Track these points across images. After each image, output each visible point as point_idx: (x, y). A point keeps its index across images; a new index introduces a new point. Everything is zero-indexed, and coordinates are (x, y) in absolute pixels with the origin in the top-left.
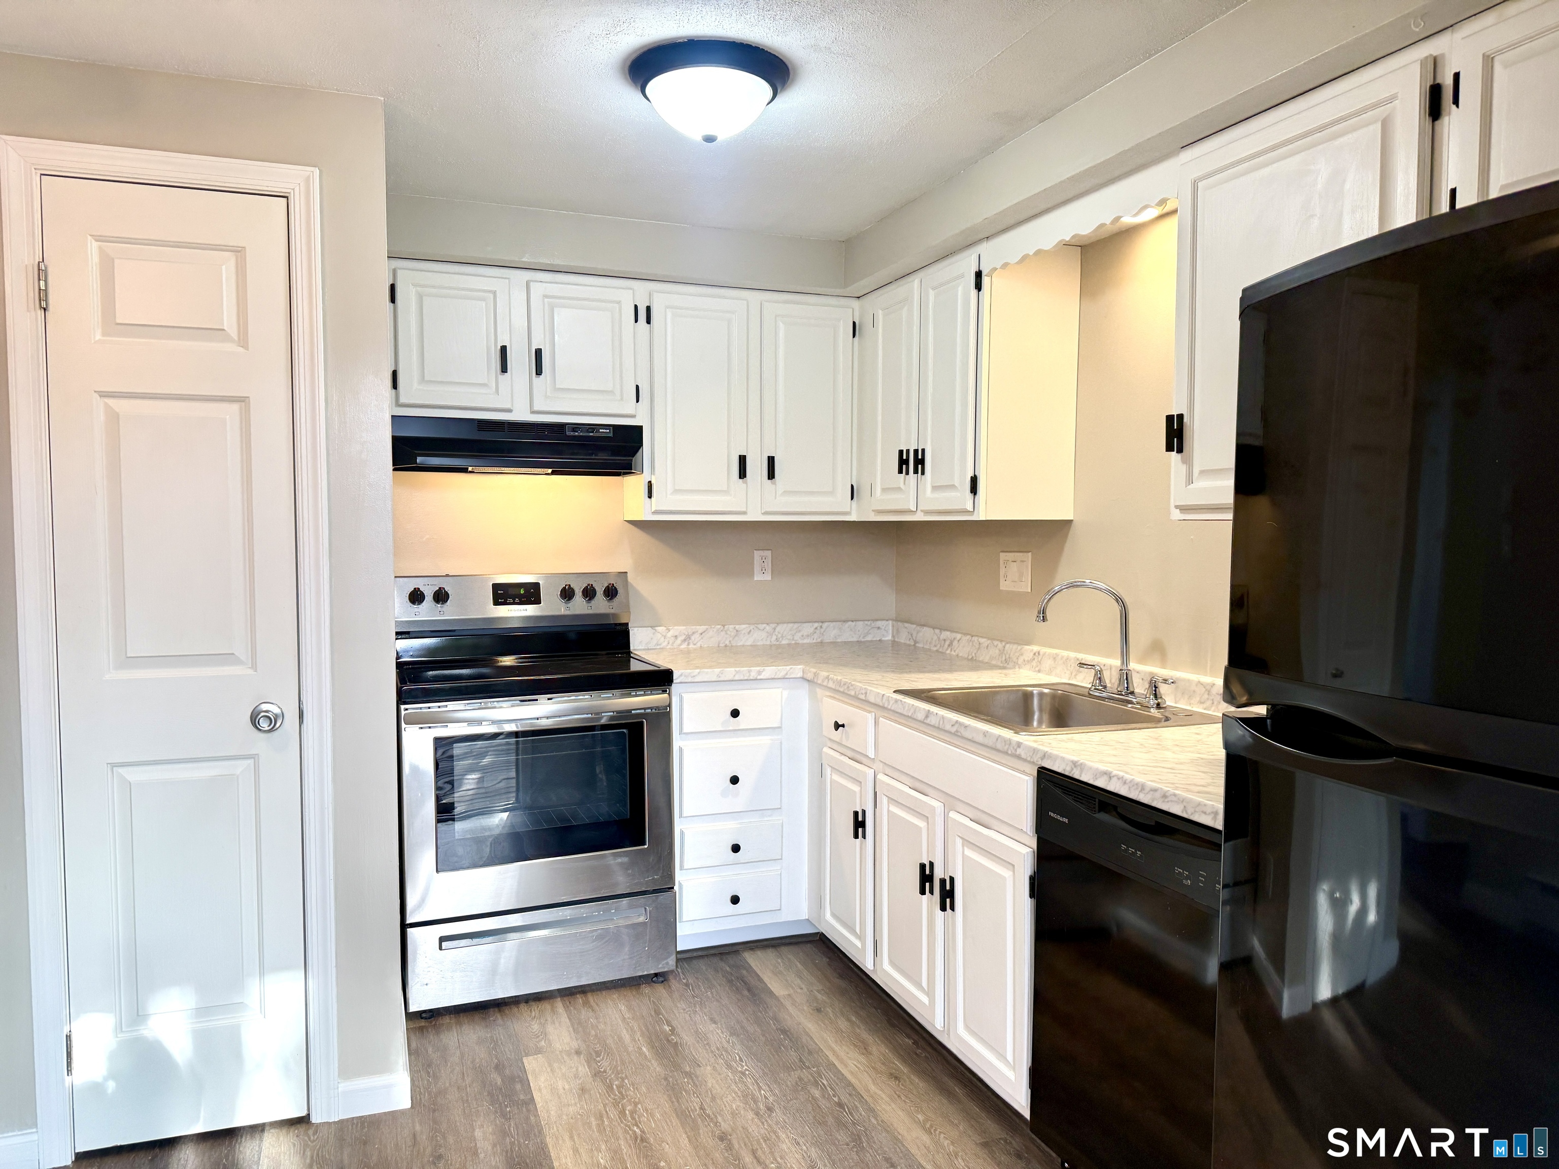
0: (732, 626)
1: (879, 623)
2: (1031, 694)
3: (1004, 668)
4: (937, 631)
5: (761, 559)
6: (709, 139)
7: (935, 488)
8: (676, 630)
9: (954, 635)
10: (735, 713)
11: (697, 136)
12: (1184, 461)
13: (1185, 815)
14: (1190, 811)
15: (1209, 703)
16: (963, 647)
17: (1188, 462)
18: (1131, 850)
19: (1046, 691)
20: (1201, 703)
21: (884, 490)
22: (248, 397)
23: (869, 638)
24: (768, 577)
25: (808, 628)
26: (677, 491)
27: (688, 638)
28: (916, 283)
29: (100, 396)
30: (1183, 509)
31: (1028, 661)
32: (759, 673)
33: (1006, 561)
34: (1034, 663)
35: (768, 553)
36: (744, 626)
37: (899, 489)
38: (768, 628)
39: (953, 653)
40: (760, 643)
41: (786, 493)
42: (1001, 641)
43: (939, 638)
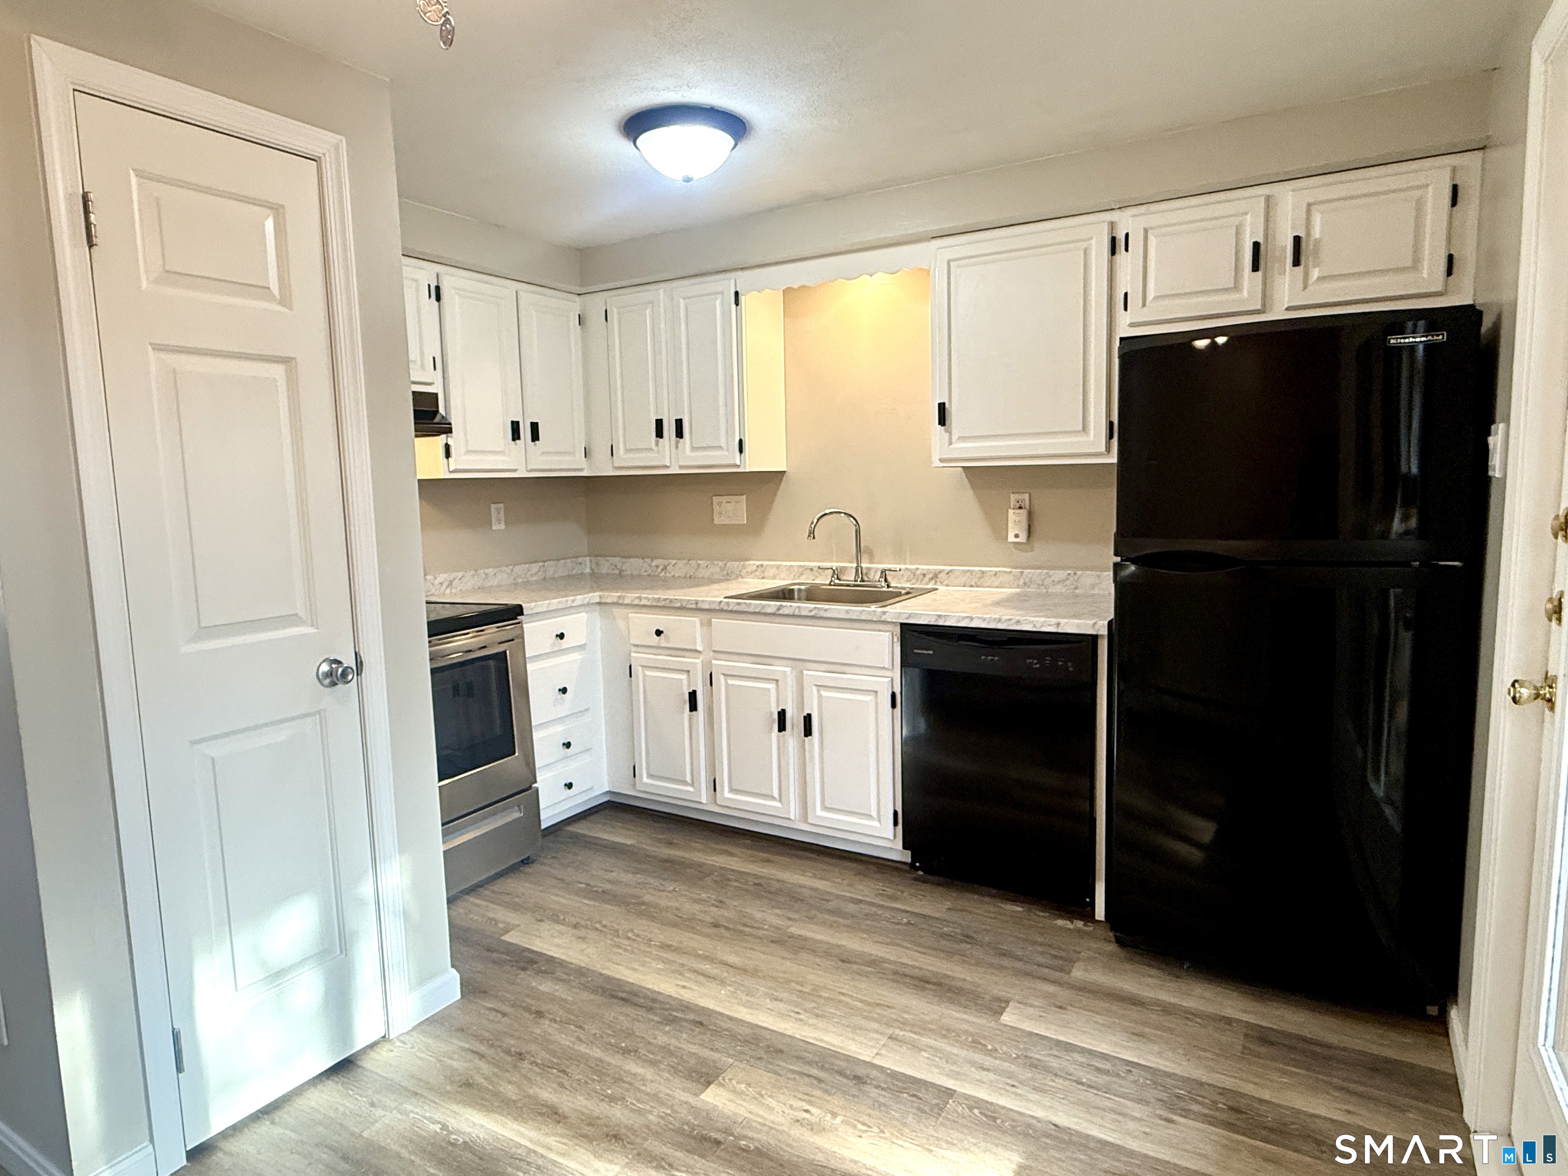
0: (482, 571)
1: (580, 560)
2: (793, 590)
3: (728, 580)
4: (648, 560)
5: (497, 511)
6: (688, 180)
7: (694, 449)
8: (442, 577)
9: (666, 562)
10: (561, 636)
11: (679, 177)
12: (946, 431)
13: (1034, 629)
14: (1038, 626)
15: (914, 581)
16: (679, 568)
17: (949, 432)
18: (990, 658)
19: (803, 587)
20: (908, 581)
21: (628, 451)
22: (294, 358)
23: (575, 572)
24: (503, 527)
25: (535, 567)
26: (469, 452)
27: (450, 584)
28: (661, 291)
29: (154, 349)
30: (941, 460)
31: (751, 573)
32: (573, 601)
33: (720, 504)
34: (757, 573)
35: (502, 505)
36: (491, 570)
37: (651, 449)
38: (508, 570)
39: (668, 574)
40: (503, 583)
41: (544, 453)
42: (721, 561)
43: (650, 566)
